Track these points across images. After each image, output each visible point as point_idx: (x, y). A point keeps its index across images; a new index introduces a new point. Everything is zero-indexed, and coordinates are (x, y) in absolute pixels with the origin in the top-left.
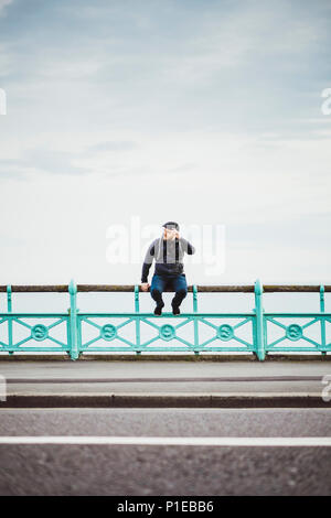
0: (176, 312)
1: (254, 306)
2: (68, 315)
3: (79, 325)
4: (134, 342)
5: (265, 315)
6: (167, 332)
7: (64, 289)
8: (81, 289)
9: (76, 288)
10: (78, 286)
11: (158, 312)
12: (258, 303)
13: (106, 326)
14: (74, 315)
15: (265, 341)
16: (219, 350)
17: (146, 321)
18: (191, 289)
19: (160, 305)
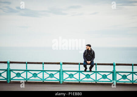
0: (90, 71)
1: (113, 70)
2: (60, 71)
3: (63, 74)
4: (78, 79)
5: (116, 72)
6: (88, 76)
7: (59, 63)
8: (64, 63)
9: (62, 63)
10: (63, 63)
11: (85, 71)
12: (114, 68)
13: (71, 74)
14: (61, 71)
15: (116, 80)
16: (103, 81)
17: (82, 73)
18: (95, 64)
19: (86, 68)
